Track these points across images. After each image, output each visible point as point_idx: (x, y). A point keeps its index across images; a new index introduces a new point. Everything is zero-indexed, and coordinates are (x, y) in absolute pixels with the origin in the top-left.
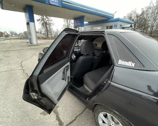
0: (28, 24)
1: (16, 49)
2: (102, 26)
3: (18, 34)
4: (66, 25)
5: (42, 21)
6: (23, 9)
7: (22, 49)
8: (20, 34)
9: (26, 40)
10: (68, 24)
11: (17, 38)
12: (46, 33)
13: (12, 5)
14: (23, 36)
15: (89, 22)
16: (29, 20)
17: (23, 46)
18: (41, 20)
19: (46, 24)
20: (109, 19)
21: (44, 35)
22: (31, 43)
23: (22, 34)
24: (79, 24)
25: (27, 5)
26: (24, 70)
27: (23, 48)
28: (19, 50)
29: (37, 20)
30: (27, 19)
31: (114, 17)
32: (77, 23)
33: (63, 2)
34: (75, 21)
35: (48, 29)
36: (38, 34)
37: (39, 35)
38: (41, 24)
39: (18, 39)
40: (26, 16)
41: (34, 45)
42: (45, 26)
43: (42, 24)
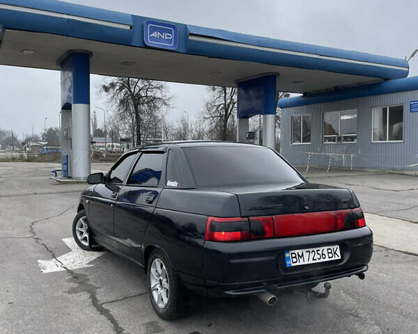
0: (67, 108)
1: (15, 193)
2: (357, 107)
3: (21, 138)
4: (217, 104)
5: (121, 89)
6: (57, 61)
7: (36, 194)
8: (29, 140)
9: (51, 164)
10: (228, 101)
11: (16, 155)
12: (133, 137)
13: (26, 52)
14: (41, 147)
15: (305, 94)
16: (71, 95)
17: (40, 185)
18: (118, 87)
19: (137, 100)
20: (386, 79)
21: (125, 144)
22: (67, 174)
23: (35, 139)
24: (256, 103)
25: (72, 50)
26: (37, 239)
27: (38, 190)
28: (27, 195)
29: (104, 87)
30: (67, 93)
31: (407, 73)
32: (249, 99)
33: (190, 38)
34: (242, 92)
35: (145, 118)
36: (102, 139)
37: (103, 145)
38: (118, 102)
39: (22, 159)
40: (63, 83)
41: (78, 182)
42: (132, 108)
43: (122, 102)
